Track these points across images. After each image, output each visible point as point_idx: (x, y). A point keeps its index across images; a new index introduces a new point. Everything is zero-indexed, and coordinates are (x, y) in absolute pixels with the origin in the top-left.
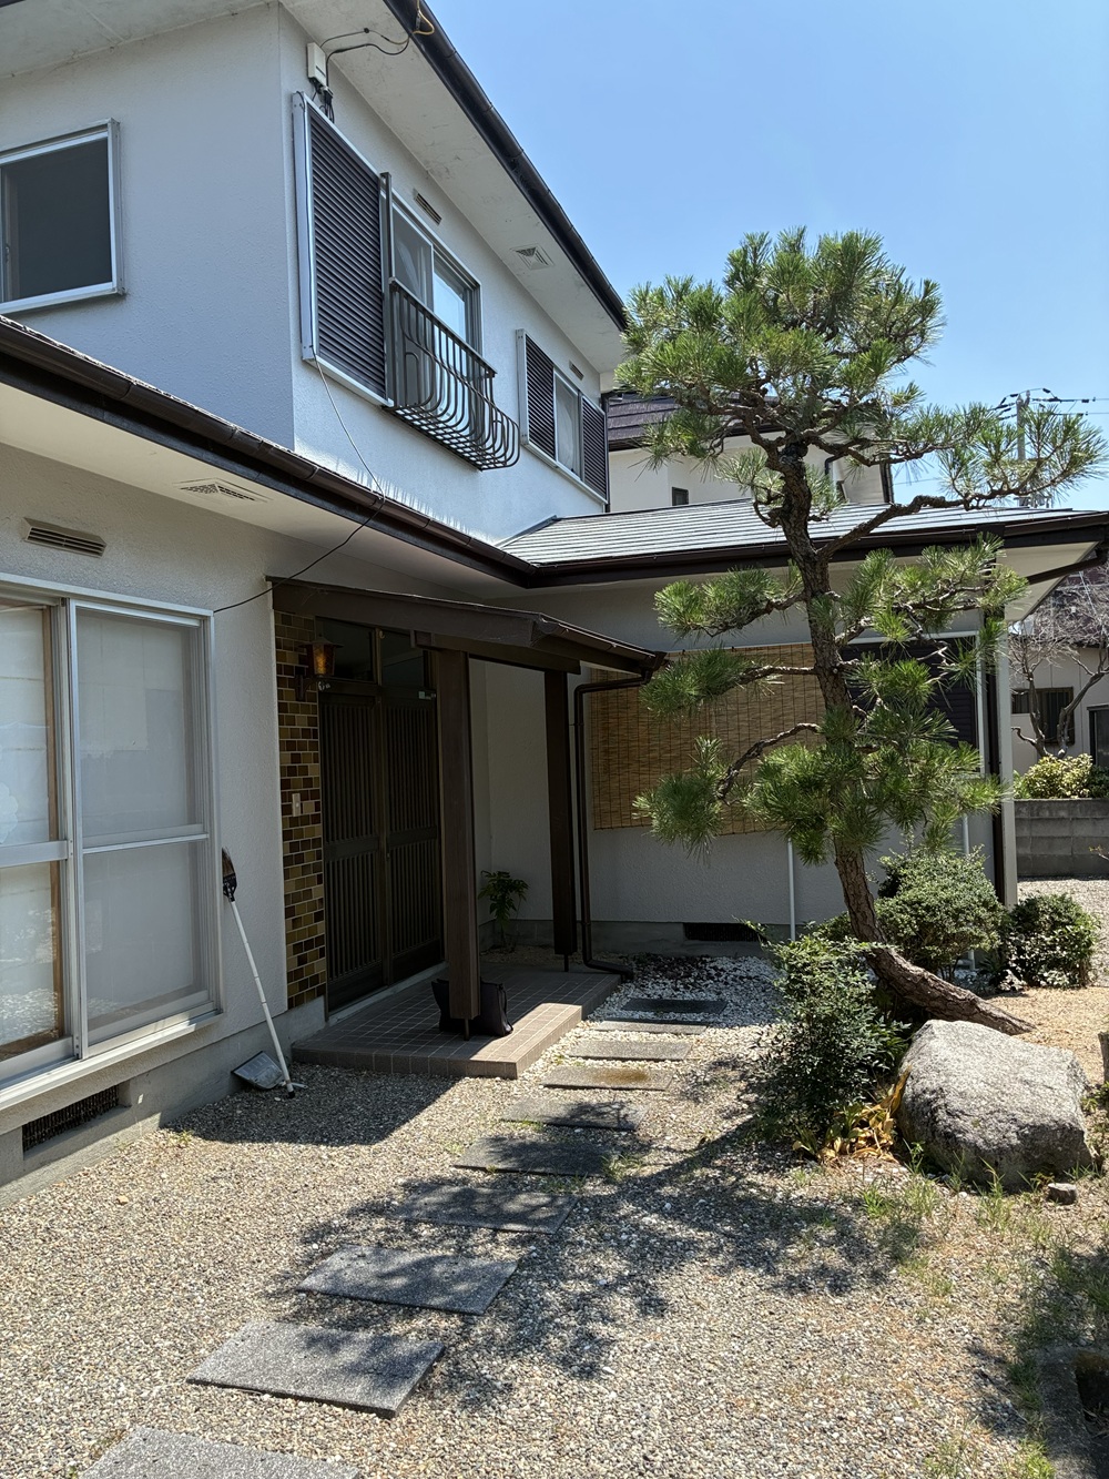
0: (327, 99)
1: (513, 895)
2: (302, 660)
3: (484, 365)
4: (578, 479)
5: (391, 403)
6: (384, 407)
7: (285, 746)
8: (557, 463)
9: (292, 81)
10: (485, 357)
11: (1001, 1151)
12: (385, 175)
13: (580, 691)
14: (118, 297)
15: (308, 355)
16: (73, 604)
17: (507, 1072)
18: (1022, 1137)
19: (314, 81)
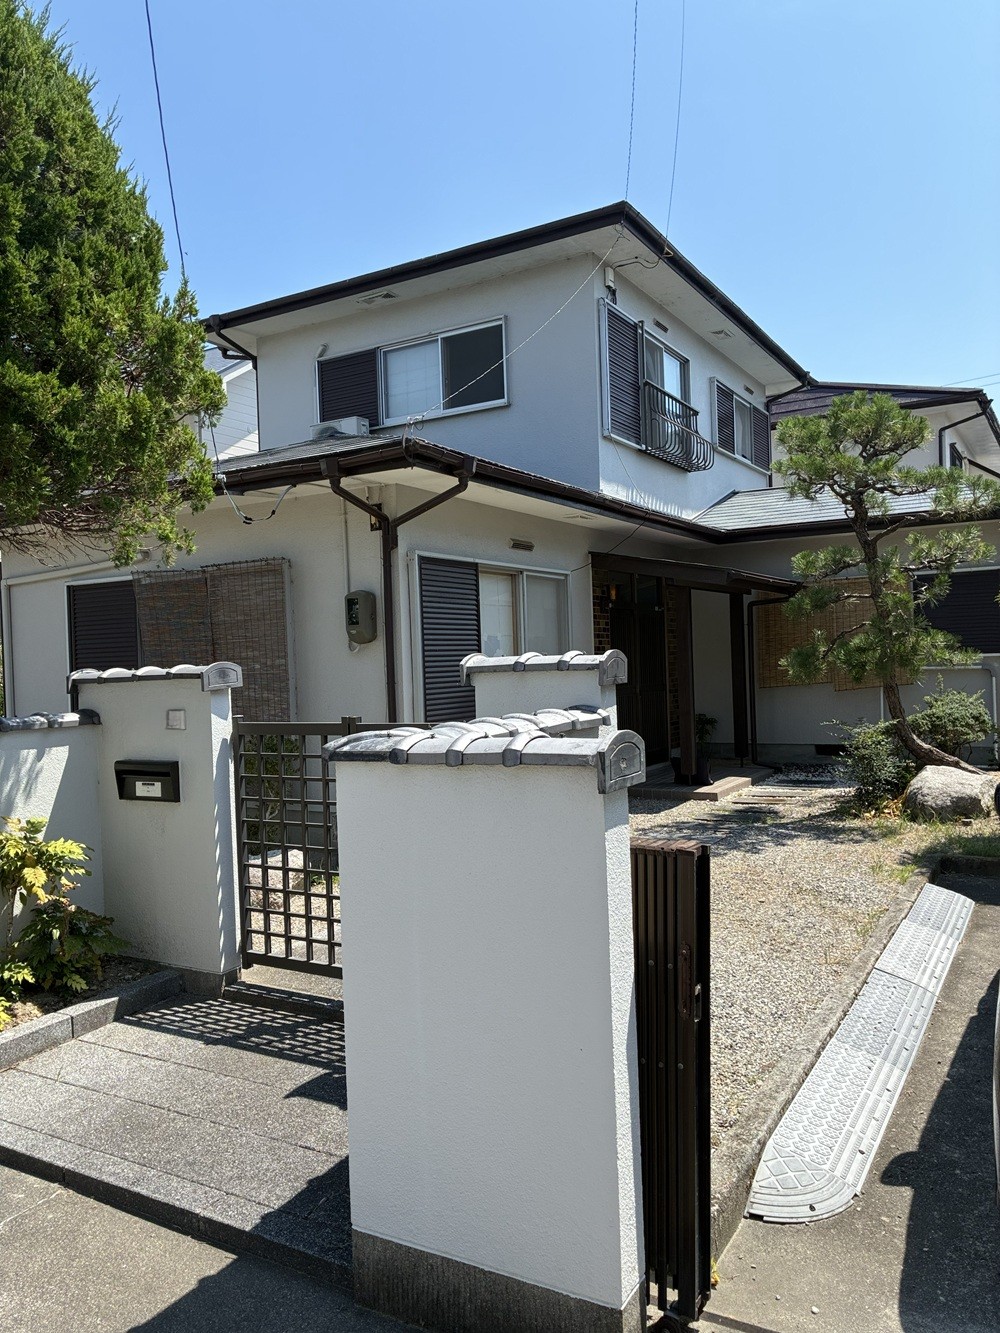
0: (613, 292)
1: (708, 727)
2: (603, 592)
3: (693, 410)
4: (749, 462)
5: (644, 447)
6: (640, 450)
7: (597, 636)
8: (737, 456)
9: (599, 292)
10: (692, 406)
11: (942, 808)
12: (642, 322)
13: (751, 605)
14: (507, 406)
15: (606, 433)
16: (525, 573)
17: (713, 797)
18: (952, 802)
19: (609, 287)
